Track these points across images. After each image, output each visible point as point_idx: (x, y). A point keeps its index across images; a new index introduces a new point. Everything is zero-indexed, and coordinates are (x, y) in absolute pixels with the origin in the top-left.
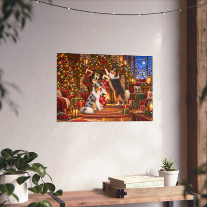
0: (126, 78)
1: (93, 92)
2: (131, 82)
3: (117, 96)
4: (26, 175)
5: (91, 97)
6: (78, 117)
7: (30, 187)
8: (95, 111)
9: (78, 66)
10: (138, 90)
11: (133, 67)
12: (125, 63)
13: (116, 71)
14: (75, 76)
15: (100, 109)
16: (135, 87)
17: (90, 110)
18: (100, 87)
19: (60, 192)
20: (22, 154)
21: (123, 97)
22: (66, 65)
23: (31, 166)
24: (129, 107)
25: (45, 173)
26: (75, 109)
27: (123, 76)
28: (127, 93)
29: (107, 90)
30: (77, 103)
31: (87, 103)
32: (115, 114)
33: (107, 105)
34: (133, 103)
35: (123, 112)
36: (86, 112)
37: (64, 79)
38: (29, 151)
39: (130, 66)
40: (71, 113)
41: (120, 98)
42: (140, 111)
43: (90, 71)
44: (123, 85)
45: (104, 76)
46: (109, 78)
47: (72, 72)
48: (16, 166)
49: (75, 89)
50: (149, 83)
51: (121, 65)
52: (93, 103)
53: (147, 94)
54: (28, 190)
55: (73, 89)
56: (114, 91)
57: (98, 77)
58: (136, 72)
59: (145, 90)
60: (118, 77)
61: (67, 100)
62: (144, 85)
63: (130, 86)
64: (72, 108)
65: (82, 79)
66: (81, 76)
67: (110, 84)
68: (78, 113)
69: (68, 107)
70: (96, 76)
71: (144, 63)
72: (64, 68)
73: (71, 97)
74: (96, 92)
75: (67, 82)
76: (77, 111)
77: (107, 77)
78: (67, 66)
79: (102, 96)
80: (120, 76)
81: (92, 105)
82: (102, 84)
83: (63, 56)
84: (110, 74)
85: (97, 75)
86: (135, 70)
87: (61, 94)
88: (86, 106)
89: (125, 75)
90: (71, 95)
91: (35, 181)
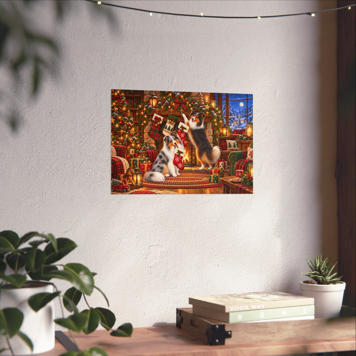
0: (214, 128)
1: (165, 149)
2: (221, 134)
3: (200, 155)
4: (50, 289)
5: (161, 157)
6: (142, 186)
7: (60, 316)
8: (167, 178)
9: (141, 109)
10: (232, 145)
11: (224, 111)
12: (213, 104)
13: (200, 117)
14: (136, 124)
15: (175, 175)
16: (228, 141)
17: (159, 177)
18: (174, 142)
19: (127, 329)
20: (41, 242)
21: (210, 157)
22: (122, 107)
23: (60, 268)
24: (219, 172)
25: (92, 286)
26: (137, 174)
27: (210, 125)
28: (217, 150)
29: (185, 146)
30: (140, 166)
31: (155, 166)
32: (197, 183)
33: (185, 168)
34: (224, 166)
35: (210, 180)
36: (154, 179)
37: (119, 129)
38: (57, 236)
39: (220, 109)
40: (130, 181)
41: (205, 158)
42: (236, 179)
43: (159, 116)
44: (210, 138)
45: (181, 124)
46: (188, 128)
47: (132, 119)
48: (27, 269)
49: (136, 144)
50: (249, 135)
51: (207, 107)
52: (164, 166)
53: (247, 152)
54: (54, 324)
55: (133, 145)
56: (196, 147)
57: (172, 127)
58: (230, 119)
59: (244, 146)
60: (202, 126)
61: (124, 161)
62: (242, 138)
63: (220, 139)
64: (132, 173)
65: (147, 129)
66: (146, 125)
67: (190, 136)
68: (142, 181)
69: (125, 172)
70: (168, 125)
71: (242, 104)
72: (121, 112)
73: (131, 157)
74: (169, 148)
75: (124, 134)
76: (139, 178)
77: (185, 126)
78: (124, 109)
79: (178, 155)
80: (205, 124)
81: (162, 168)
82: (178, 136)
83: (118, 94)
84: (191, 121)
85: (170, 123)
86: (227, 115)
87: (115, 151)
88: (154, 170)
89: (214, 123)
90: (131, 153)
91: (71, 302)
